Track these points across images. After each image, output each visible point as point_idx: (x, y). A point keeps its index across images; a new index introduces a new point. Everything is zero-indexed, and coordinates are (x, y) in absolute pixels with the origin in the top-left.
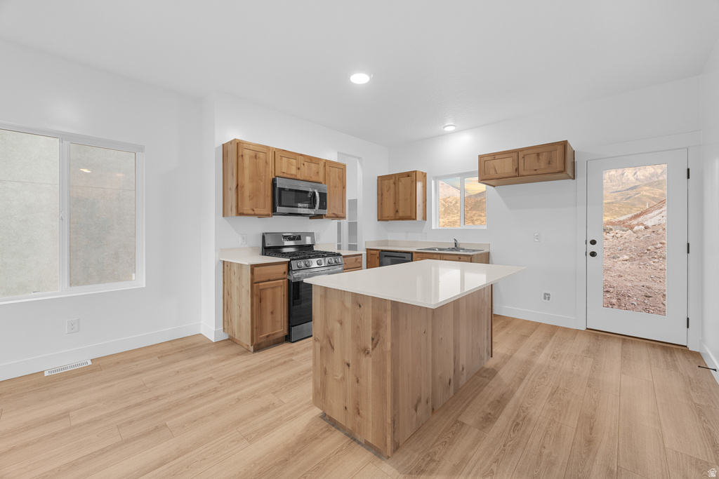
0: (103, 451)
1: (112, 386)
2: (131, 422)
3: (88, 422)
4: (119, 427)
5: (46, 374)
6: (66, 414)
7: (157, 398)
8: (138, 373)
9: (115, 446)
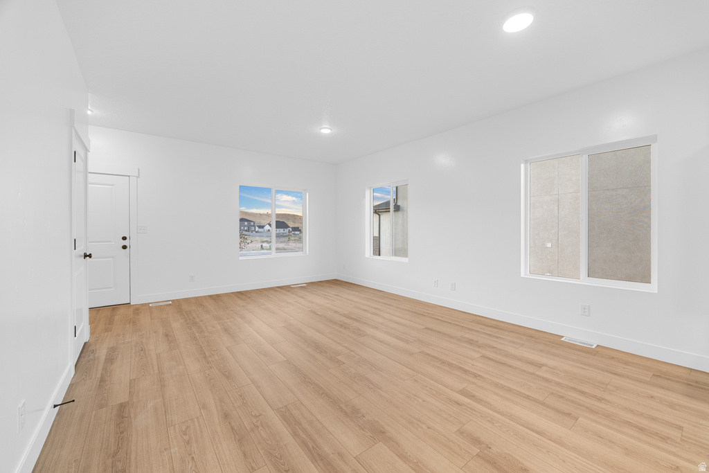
0: (528, 397)
1: (585, 369)
2: (562, 397)
3: (543, 378)
4: (552, 394)
5: (563, 339)
6: (540, 366)
7: (600, 400)
8: (616, 374)
9: (536, 401)
